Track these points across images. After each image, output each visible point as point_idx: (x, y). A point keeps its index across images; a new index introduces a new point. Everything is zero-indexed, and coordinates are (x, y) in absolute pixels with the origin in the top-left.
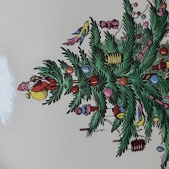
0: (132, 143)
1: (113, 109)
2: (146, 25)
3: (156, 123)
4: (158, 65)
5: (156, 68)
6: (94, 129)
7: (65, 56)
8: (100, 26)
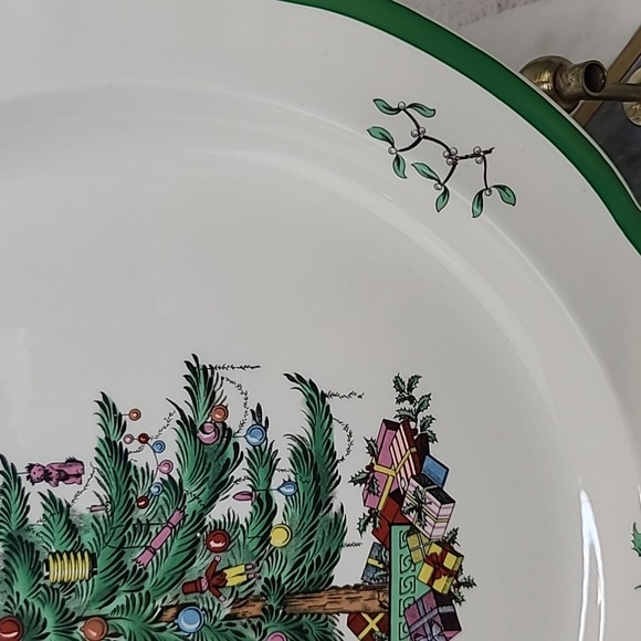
2: (165, 469)
5: (194, 586)
8: (28, 478)
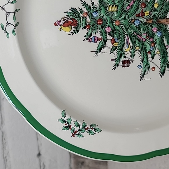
0: (122, 62)
1: (111, 40)
3: (137, 50)
4: (139, 13)
5: (138, 15)
6: (99, 52)
7: (83, 6)
